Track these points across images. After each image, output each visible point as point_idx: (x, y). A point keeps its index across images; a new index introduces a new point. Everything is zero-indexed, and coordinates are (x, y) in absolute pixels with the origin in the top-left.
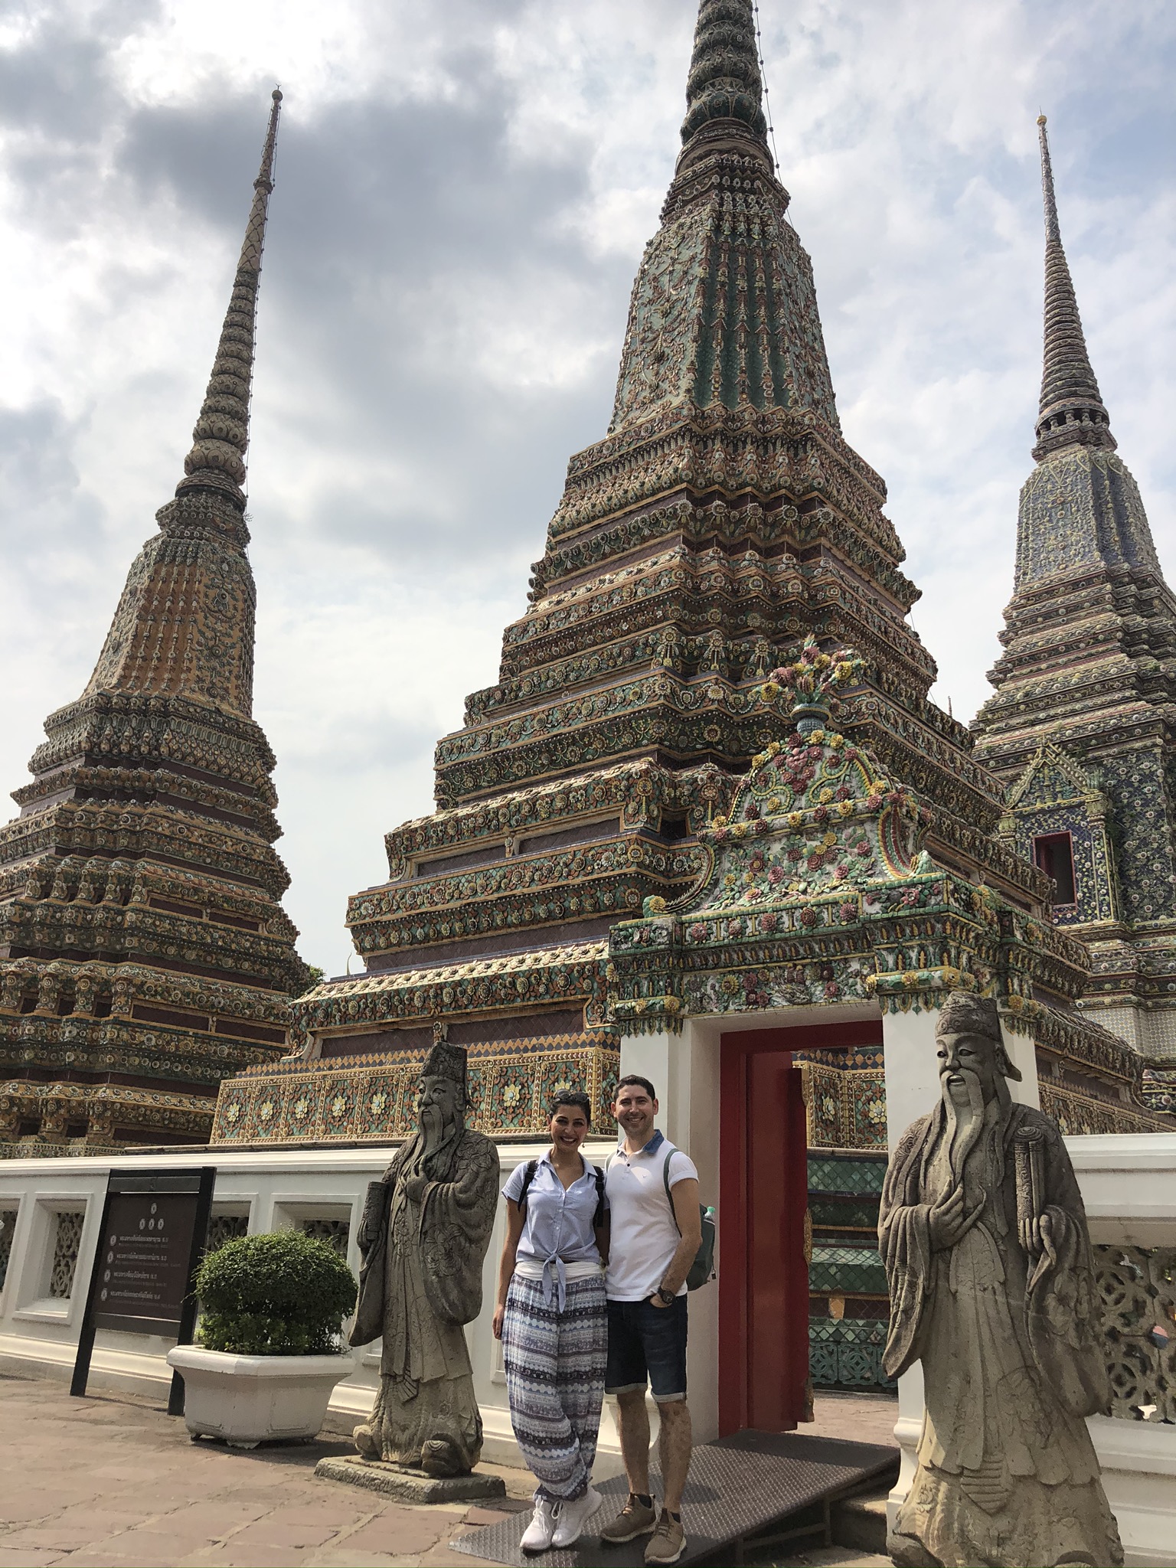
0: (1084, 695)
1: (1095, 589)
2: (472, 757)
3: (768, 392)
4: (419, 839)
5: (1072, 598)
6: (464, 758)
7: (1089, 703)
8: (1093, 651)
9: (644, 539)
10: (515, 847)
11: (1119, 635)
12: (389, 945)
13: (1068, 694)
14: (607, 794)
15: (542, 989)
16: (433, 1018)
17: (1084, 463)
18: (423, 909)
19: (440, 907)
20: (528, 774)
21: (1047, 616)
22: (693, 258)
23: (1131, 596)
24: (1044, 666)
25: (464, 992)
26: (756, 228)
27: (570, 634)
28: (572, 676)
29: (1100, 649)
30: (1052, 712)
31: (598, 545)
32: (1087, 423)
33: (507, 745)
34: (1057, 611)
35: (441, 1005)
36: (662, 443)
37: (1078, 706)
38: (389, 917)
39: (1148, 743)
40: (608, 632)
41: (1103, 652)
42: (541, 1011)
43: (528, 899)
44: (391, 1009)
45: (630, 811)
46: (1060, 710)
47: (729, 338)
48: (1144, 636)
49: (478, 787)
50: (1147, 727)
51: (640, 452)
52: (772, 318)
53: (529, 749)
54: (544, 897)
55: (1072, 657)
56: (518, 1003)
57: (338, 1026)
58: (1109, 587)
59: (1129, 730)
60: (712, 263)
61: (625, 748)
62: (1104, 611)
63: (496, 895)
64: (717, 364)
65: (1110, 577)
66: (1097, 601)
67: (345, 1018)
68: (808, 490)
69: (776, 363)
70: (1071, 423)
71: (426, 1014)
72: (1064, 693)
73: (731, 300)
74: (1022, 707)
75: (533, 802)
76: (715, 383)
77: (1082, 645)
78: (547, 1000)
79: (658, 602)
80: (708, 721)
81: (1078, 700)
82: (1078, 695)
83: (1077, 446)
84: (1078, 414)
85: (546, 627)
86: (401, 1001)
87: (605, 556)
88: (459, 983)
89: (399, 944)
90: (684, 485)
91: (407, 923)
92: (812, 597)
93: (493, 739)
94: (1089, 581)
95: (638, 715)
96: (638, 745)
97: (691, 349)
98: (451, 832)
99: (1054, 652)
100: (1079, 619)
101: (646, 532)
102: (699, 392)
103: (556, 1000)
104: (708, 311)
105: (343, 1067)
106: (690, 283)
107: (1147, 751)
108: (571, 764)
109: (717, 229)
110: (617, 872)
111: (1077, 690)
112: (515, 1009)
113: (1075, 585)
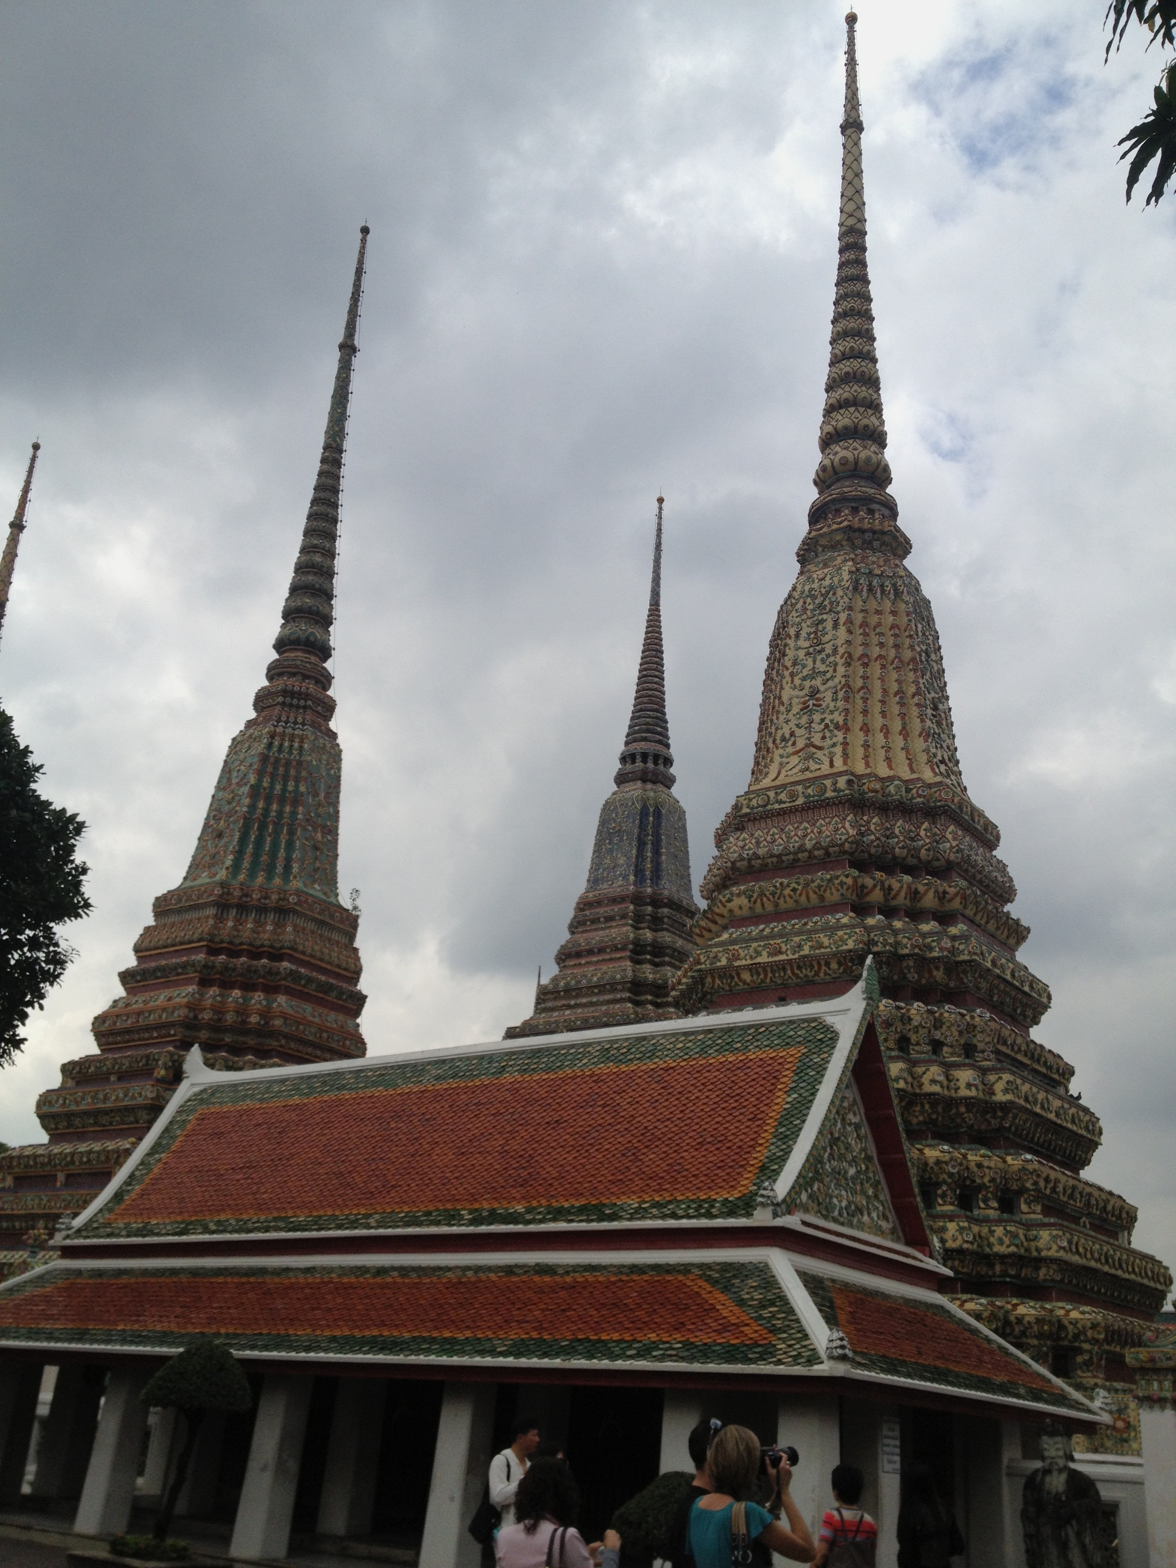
0: (600, 991)
1: (623, 906)
3: (279, 869)
4: (15, 1164)
5: (610, 910)
7: (602, 998)
8: (613, 956)
9: (177, 975)
11: (631, 947)
13: (591, 989)
17: (637, 801)
21: (593, 921)
22: (251, 765)
23: (648, 915)
24: (583, 962)
26: (296, 745)
28: (117, 1067)
29: (618, 956)
30: (578, 1002)
32: (650, 765)
33: (73, 1108)
34: (599, 919)
37: (595, 999)
41: (619, 958)
46: (584, 1000)
47: (263, 827)
48: (649, 948)
52: (294, 813)
55: (600, 958)
58: (632, 907)
60: (260, 773)
62: (626, 925)
64: (250, 848)
65: (637, 899)
66: (624, 916)
68: (281, 948)
69: (290, 845)
72: (587, 988)
73: (268, 799)
74: (562, 993)
75: (73, 1154)
76: (246, 864)
77: (608, 950)
79: (172, 1025)
81: (597, 994)
82: (596, 991)
83: (639, 784)
85: (115, 1023)
90: (205, 943)
92: (267, 1023)
93: (67, 1102)
94: (622, 899)
97: (237, 835)
98: (31, 1163)
99: (590, 952)
100: (611, 927)
102: (236, 867)
104: (252, 807)
106: (246, 784)
109: (270, 746)
111: (596, 987)
113: (614, 901)
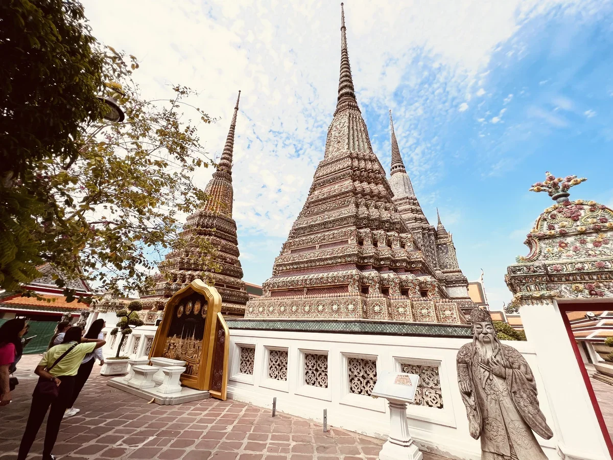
2: (303, 226)
5: (401, 202)
6: (301, 226)
9: (341, 179)
10: (319, 247)
12: (287, 269)
14: (345, 235)
15: (336, 281)
16: (304, 288)
18: (296, 261)
19: (301, 260)
20: (318, 230)
22: (345, 122)
25: (313, 282)
27: (324, 199)
31: (329, 180)
35: (306, 284)
36: (343, 159)
38: (286, 263)
39: (419, 231)
40: (334, 199)
42: (336, 286)
43: (326, 259)
44: (292, 285)
45: (351, 238)
49: (304, 233)
50: (419, 228)
51: (337, 161)
53: (319, 224)
54: (331, 259)
56: (329, 284)
57: (276, 289)
59: (415, 228)
61: (345, 224)
63: (317, 258)
67: (278, 286)
70: (398, 168)
71: (302, 286)
78: (338, 284)
79: (347, 192)
80: (365, 219)
84: (399, 166)
86: (295, 283)
87: (331, 182)
88: (311, 279)
89: (289, 269)
90: (350, 168)
91: (292, 264)
95: (349, 217)
96: (348, 224)
101: (342, 177)
103: (340, 283)
105: (282, 299)
107: (419, 232)
108: (330, 228)
110: (352, 253)
112: (328, 286)
